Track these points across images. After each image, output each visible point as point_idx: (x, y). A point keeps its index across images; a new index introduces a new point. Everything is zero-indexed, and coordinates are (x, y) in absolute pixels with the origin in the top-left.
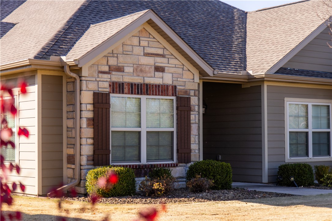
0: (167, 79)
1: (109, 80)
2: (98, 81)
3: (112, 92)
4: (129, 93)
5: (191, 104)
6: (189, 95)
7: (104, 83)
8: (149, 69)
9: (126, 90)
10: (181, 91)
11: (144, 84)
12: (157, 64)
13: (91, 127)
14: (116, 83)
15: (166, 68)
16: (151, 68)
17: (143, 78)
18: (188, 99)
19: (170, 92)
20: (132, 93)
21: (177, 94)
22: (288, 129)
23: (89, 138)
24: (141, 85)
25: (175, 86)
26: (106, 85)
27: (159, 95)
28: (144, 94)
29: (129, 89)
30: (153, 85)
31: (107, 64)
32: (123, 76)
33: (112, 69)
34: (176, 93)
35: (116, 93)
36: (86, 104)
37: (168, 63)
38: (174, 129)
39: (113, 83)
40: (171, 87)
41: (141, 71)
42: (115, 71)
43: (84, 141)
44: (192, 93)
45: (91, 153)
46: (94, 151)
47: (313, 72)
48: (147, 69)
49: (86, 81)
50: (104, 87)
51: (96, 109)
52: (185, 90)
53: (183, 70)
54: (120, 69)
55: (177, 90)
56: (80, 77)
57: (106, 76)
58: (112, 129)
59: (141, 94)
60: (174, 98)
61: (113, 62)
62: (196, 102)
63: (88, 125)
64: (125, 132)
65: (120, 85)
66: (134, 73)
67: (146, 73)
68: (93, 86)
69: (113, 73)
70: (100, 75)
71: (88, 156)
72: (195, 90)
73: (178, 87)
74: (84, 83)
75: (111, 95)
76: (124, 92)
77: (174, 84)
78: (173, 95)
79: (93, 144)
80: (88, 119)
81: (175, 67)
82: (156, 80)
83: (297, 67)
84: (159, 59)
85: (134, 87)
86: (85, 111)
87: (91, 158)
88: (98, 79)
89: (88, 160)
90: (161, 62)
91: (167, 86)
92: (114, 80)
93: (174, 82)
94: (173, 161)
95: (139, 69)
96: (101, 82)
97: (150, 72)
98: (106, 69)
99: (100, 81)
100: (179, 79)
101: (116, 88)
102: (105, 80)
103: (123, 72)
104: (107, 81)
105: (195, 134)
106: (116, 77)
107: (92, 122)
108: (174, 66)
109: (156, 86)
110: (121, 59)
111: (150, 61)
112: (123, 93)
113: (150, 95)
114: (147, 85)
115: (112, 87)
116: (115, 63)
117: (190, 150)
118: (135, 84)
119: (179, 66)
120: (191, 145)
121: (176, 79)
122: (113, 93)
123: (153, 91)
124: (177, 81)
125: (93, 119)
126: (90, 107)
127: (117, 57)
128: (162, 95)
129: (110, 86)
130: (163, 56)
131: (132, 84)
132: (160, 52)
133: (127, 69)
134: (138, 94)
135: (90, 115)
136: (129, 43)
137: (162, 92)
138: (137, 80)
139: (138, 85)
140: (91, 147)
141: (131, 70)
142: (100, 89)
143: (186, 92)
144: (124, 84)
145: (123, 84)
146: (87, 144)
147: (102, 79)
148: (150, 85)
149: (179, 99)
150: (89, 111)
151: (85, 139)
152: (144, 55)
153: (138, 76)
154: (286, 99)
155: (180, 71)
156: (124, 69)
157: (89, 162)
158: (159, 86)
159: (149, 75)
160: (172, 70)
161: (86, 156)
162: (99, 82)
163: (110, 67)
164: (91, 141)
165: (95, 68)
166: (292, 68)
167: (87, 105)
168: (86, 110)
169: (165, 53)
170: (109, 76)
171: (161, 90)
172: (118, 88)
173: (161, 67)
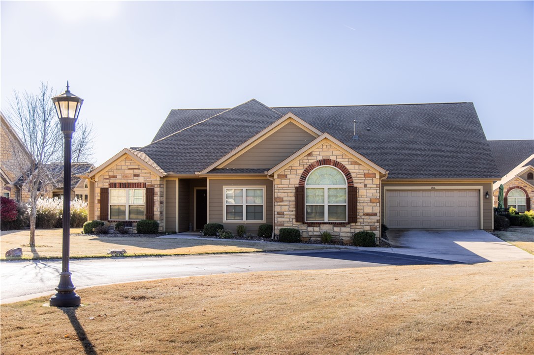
0: (141, 180)
2: (103, 183)
3: (110, 187)
4: (119, 188)
5: (155, 191)
6: (154, 187)
8: (131, 175)
9: (117, 186)
10: (149, 185)
12: (134, 173)
14: (113, 183)
15: (140, 174)
17: (127, 180)
18: (154, 189)
19: (142, 186)
20: (121, 187)
22: (225, 204)
24: (126, 183)
26: (107, 184)
27: (136, 188)
28: (128, 188)
29: (119, 186)
32: (116, 180)
33: (110, 177)
34: (145, 186)
35: (112, 188)
36: (97, 193)
37: (141, 172)
38: (144, 204)
39: (111, 183)
40: (143, 183)
41: (126, 177)
43: (96, 209)
44: (156, 186)
45: (99, 215)
48: (129, 176)
50: (106, 185)
51: (101, 196)
53: (150, 175)
54: (115, 177)
57: (108, 181)
58: (110, 204)
59: (126, 188)
60: (144, 189)
61: (111, 174)
63: (98, 202)
64: (118, 206)
67: (128, 178)
68: (101, 185)
69: (111, 179)
70: (104, 180)
71: (98, 216)
72: (157, 184)
73: (147, 183)
75: (110, 189)
77: (145, 182)
79: (100, 211)
80: (98, 200)
82: (135, 180)
83: (234, 167)
84: (135, 171)
85: (122, 185)
90: (137, 172)
91: (141, 183)
94: (144, 219)
95: (125, 176)
96: (105, 183)
98: (108, 177)
106: (113, 181)
108: (145, 173)
109: (134, 183)
110: (115, 172)
111: (131, 172)
112: (116, 188)
113: (130, 188)
114: (129, 183)
115: (110, 185)
116: (112, 174)
117: (154, 214)
119: (148, 173)
120: (154, 212)
121: (146, 179)
123: (132, 186)
125: (100, 200)
126: (99, 195)
127: (113, 171)
130: (139, 169)
131: (121, 183)
132: (137, 167)
133: (118, 177)
134: (124, 187)
135: (99, 198)
136: (119, 164)
138: (124, 181)
139: (124, 183)
141: (121, 177)
142: (104, 187)
143: (152, 186)
144: (117, 183)
146: (97, 211)
148: (131, 183)
149: (147, 189)
152: (128, 169)
153: (124, 179)
154: (224, 186)
155: (148, 175)
158: (136, 183)
159: (130, 178)
160: (144, 175)
163: (109, 176)
164: (99, 209)
165: (102, 177)
168: (97, 196)
169: (140, 167)
171: (137, 185)
172: (113, 185)
173: (137, 174)
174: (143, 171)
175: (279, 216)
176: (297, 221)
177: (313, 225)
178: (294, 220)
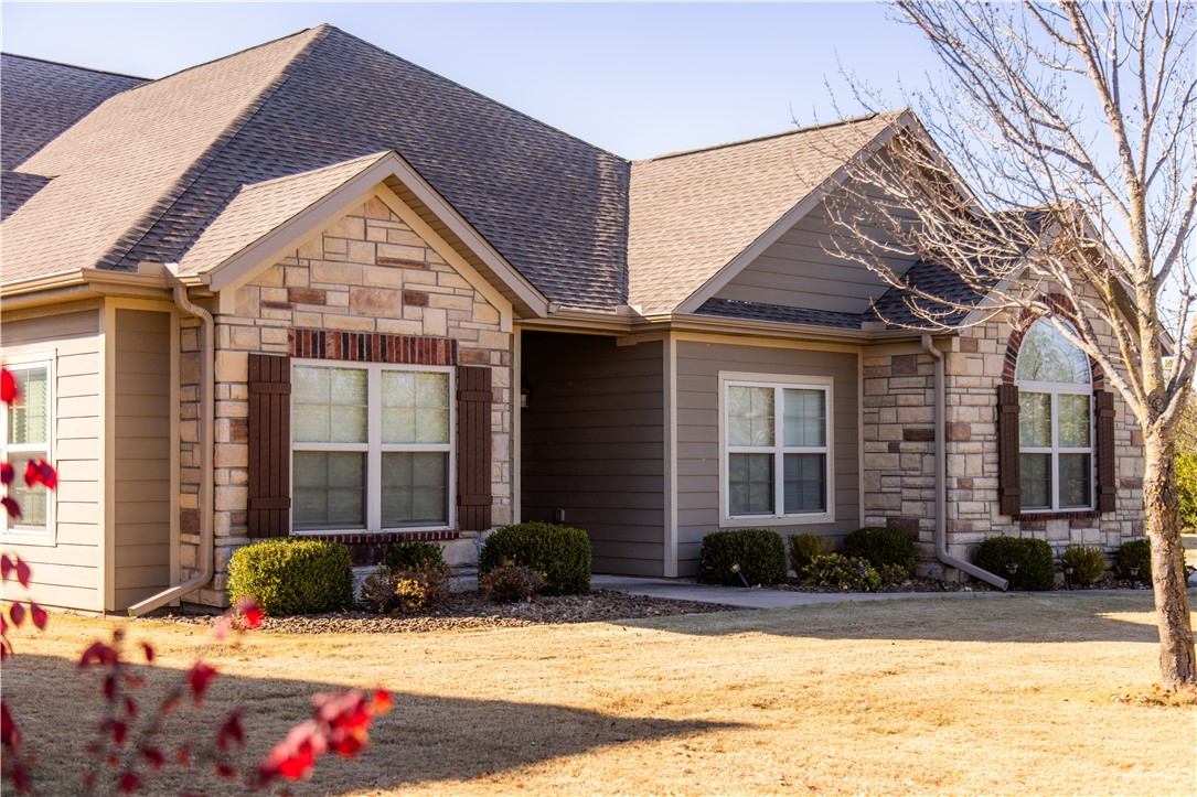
0: (433, 323)
1: (288, 324)
2: (261, 327)
3: (295, 354)
4: (338, 358)
5: (493, 385)
6: (488, 362)
7: (275, 330)
8: (390, 297)
9: (331, 350)
10: (468, 352)
11: (376, 335)
12: (407, 287)
13: (242, 441)
14: (306, 331)
15: (431, 296)
16: (394, 295)
17: (373, 320)
18: (486, 374)
19: (441, 354)
20: (346, 358)
21: (458, 360)
22: (726, 448)
23: (237, 468)
24: (369, 336)
25: (454, 341)
26: (282, 336)
27: (413, 362)
28: (377, 361)
29: (338, 348)
30: (397, 339)
31: (284, 283)
32: (322, 314)
33: (294, 298)
34: (455, 358)
35: (307, 356)
36: (230, 383)
37: (437, 285)
38: (451, 448)
39: (299, 332)
40: (443, 342)
41: (369, 302)
42: (303, 302)
43: (223, 476)
44: (495, 358)
45: (241, 505)
46: (249, 501)
47: (787, 309)
48: (384, 298)
49: (230, 325)
50: (276, 341)
51: (254, 399)
52: (476, 351)
53: (473, 301)
54: (315, 298)
55: (458, 349)
56: (214, 316)
57: (279, 314)
58: (294, 446)
59: (369, 360)
60: (451, 370)
61: (297, 278)
62: (504, 380)
63: (235, 436)
64: (327, 454)
65: (315, 336)
66: (352, 308)
67: (380, 307)
68: (247, 339)
69: (300, 306)
70: (266, 311)
71: (234, 514)
72: (501, 351)
73: (460, 343)
74: (224, 330)
75: (293, 361)
76: (327, 355)
77: (450, 336)
78: (448, 364)
79: (248, 484)
80: (235, 422)
81: (454, 295)
82: (406, 324)
83: (749, 297)
84: (413, 275)
85: (350, 342)
86: (226, 400)
87: (242, 518)
88: (260, 322)
89: (233, 524)
90: (417, 280)
91: (434, 340)
92: (299, 325)
93: (450, 330)
94: (448, 524)
95: (363, 298)
96: (268, 330)
97: (391, 306)
98: (281, 296)
99: (264, 326)
100: (462, 324)
101: (307, 344)
102: (278, 323)
103: (324, 304)
104: (282, 327)
105: (501, 458)
106: (307, 317)
107: (244, 429)
108: (451, 291)
109: (405, 339)
110: (319, 271)
111: (392, 277)
112: (323, 357)
113: (391, 361)
114: (383, 337)
115: (294, 342)
116: (305, 283)
117: (490, 499)
118: (354, 336)
119: (463, 292)
120: (493, 485)
121: (457, 323)
122: (299, 356)
123: (398, 352)
124: (458, 330)
125: (248, 422)
126: (240, 392)
127: (309, 267)
128: (420, 363)
129: (290, 338)
130: (424, 266)
131: (345, 335)
132: (417, 256)
133: (332, 298)
134: (361, 358)
135: (240, 411)
136: (338, 232)
137: (421, 355)
138: (359, 324)
139: (361, 336)
140: (243, 491)
141: (343, 299)
142: (265, 348)
143: (481, 355)
144: (327, 335)
145: (323, 333)
146: (231, 484)
147: (270, 323)
148: (391, 337)
149: (462, 373)
150: (237, 400)
151: (227, 471)
152: (376, 264)
153: (362, 314)
154: (722, 374)
155: (465, 303)
156: (325, 296)
157: (236, 528)
158: (413, 340)
159: (388, 313)
160: (447, 301)
161: (228, 513)
162: (263, 329)
163: (290, 292)
164: (241, 476)
165: (254, 293)
166: (737, 299)
167: (233, 386)
168: (230, 400)
169: (429, 259)
170: (287, 314)
171: (418, 350)
172: (311, 343)
173: (418, 293)
174: (444, 279)
175: (962, 492)
176: (1001, 513)
177: (1034, 524)
178: (995, 509)
